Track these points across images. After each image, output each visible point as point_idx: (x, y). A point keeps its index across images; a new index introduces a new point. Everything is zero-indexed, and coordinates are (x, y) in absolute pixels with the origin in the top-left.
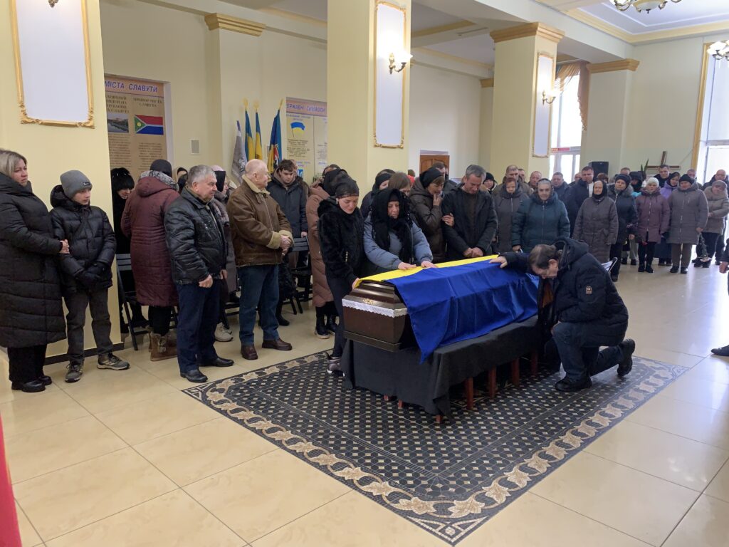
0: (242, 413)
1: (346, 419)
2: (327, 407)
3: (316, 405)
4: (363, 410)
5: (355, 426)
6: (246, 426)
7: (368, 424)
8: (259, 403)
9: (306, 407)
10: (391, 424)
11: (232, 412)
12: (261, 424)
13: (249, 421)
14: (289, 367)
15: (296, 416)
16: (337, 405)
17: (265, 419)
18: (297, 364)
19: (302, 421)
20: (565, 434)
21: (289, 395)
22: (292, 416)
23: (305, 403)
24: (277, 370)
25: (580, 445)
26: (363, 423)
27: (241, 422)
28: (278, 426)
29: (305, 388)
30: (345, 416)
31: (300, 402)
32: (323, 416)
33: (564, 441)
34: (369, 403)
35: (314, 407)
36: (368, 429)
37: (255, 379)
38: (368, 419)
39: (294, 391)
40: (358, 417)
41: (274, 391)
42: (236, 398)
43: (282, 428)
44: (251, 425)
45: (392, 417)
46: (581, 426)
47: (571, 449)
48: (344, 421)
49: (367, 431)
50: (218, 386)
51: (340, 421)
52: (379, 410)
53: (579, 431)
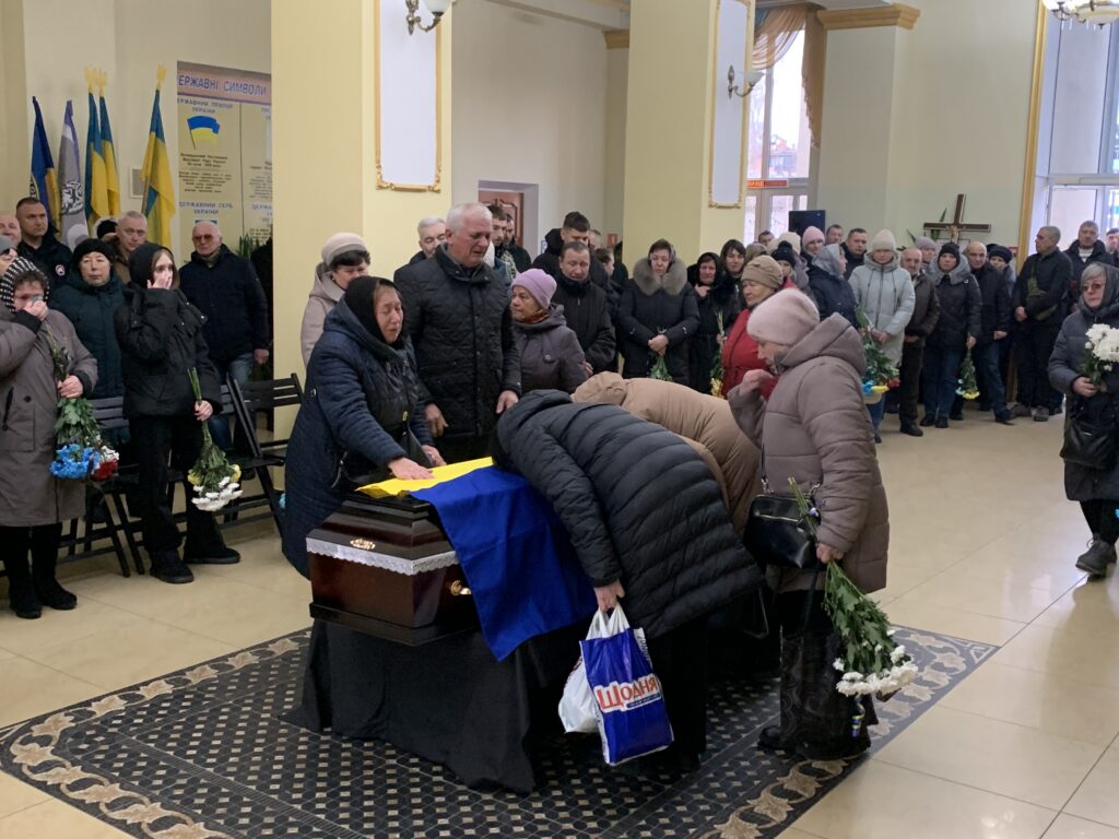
0: (95, 787)
1: (322, 790)
2: (280, 767)
3: (256, 763)
4: (357, 768)
5: (342, 805)
6: (104, 818)
7: (369, 798)
8: (131, 765)
9: (234, 769)
10: (416, 795)
11: (73, 787)
12: (137, 811)
13: (112, 806)
14: (195, 681)
15: (214, 789)
16: (301, 761)
17: (146, 800)
18: (211, 673)
19: (227, 800)
20: (758, 795)
21: (196, 743)
22: (205, 791)
23: (231, 760)
24: (167, 689)
25: (785, 816)
26: (357, 798)
27: (93, 809)
28: (176, 814)
29: (232, 725)
30: (319, 785)
31: (223, 758)
32: (272, 787)
33: (756, 810)
34: (371, 753)
35: (252, 768)
36: (369, 809)
37: (121, 711)
38: (369, 787)
39: (209, 733)
40: (347, 784)
41: (164, 736)
42: (79, 757)
43: (183, 816)
44: (116, 815)
45: (417, 780)
46: (791, 775)
47: (768, 826)
48: (318, 795)
49: (366, 814)
50: (37, 731)
51: (309, 794)
52: (392, 767)
53: (785, 787)
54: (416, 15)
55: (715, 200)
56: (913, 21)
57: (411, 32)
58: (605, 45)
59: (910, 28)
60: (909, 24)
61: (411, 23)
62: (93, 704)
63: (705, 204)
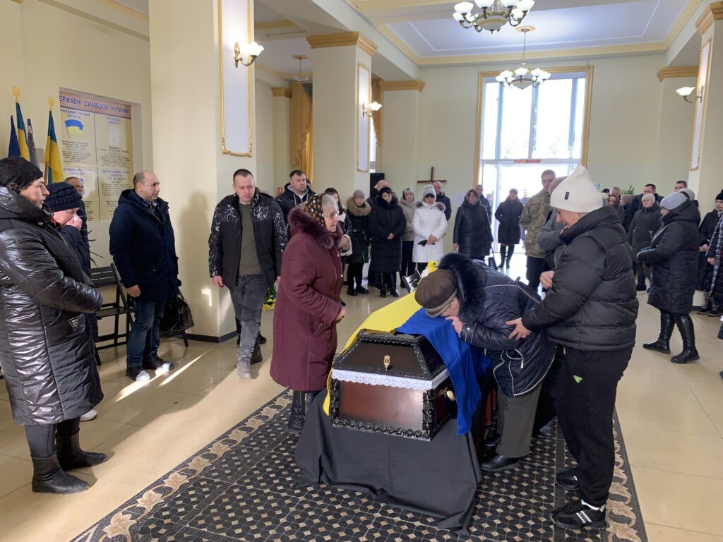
54: (239, 57)
55: (360, 168)
56: (422, 88)
57: (237, 66)
58: (272, 95)
59: (421, 91)
60: (421, 90)
61: (237, 61)
62: (139, 500)
63: (356, 169)
